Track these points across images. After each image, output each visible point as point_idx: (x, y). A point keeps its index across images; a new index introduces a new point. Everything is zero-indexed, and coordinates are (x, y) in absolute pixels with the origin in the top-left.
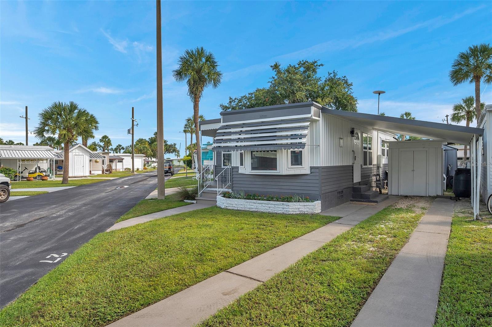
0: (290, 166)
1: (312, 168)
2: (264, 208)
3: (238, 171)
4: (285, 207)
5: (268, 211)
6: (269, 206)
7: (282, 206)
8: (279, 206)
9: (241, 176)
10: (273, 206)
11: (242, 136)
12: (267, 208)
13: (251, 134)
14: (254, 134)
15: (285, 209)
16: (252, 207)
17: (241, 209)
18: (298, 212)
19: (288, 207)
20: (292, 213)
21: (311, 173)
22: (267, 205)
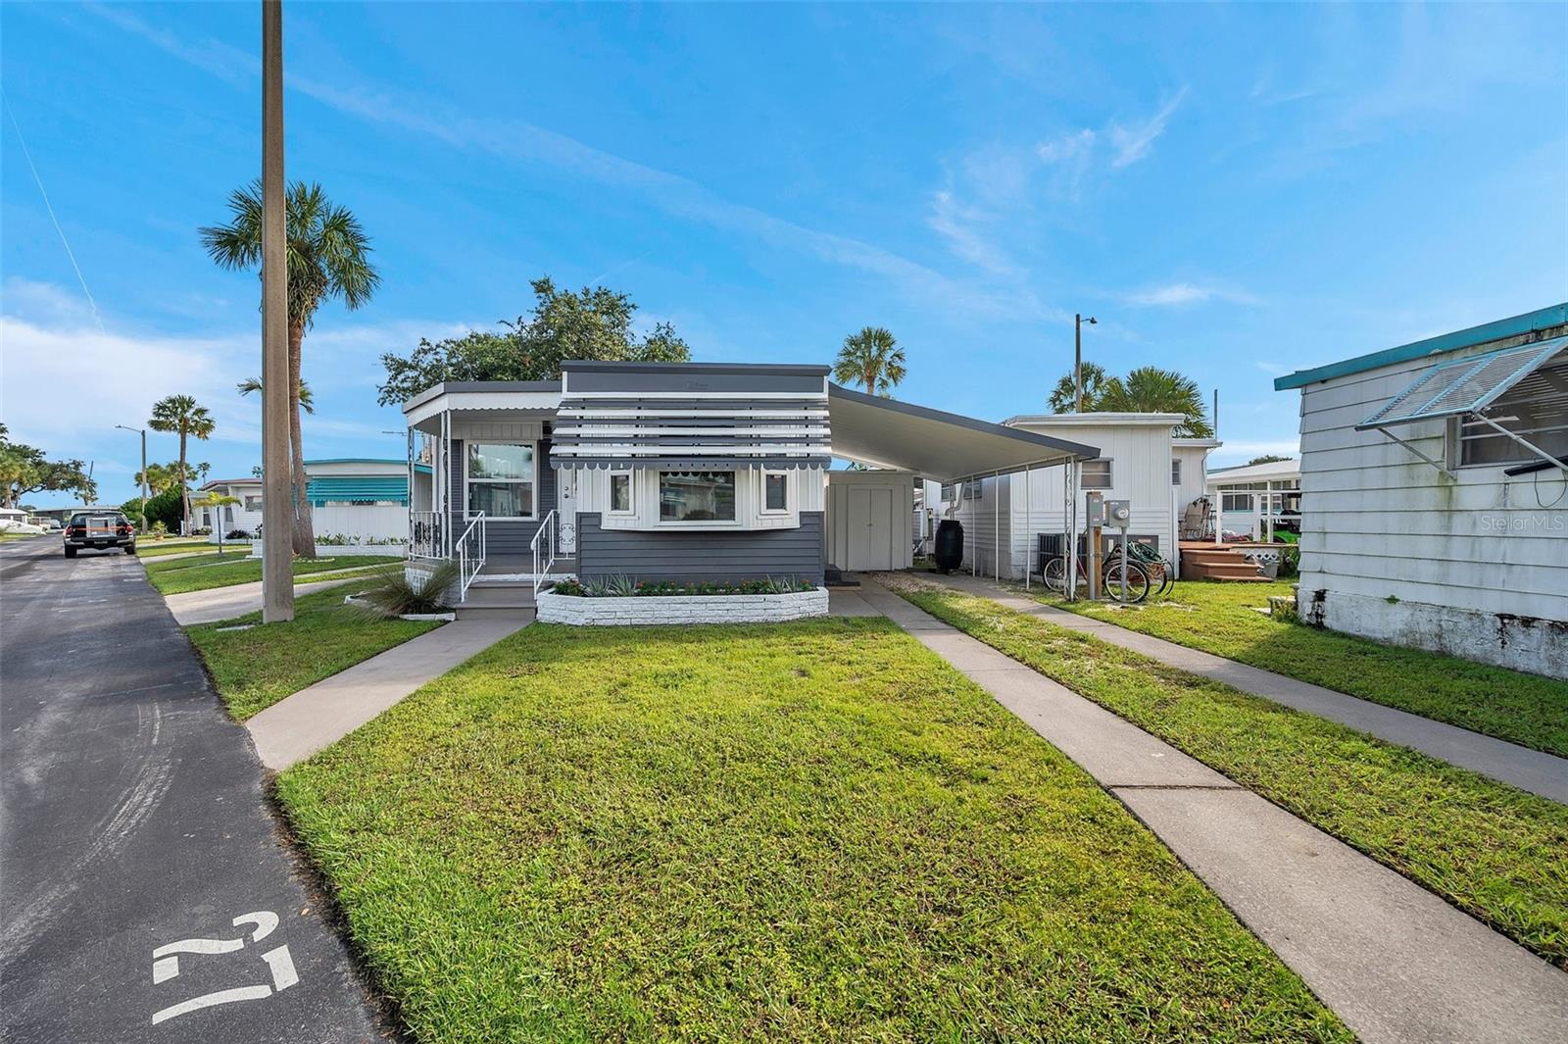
0: (764, 510)
1: (803, 515)
2: (713, 613)
3: (600, 524)
4: (772, 605)
5: (722, 620)
6: (728, 606)
7: (763, 605)
8: (754, 605)
9: (610, 537)
10: (738, 606)
11: (642, 431)
12: (720, 612)
13: (661, 426)
14: (669, 426)
15: (770, 611)
16: (677, 614)
17: (642, 622)
18: (798, 616)
19: (778, 605)
20: (786, 618)
21: (802, 525)
22: (721, 607)
